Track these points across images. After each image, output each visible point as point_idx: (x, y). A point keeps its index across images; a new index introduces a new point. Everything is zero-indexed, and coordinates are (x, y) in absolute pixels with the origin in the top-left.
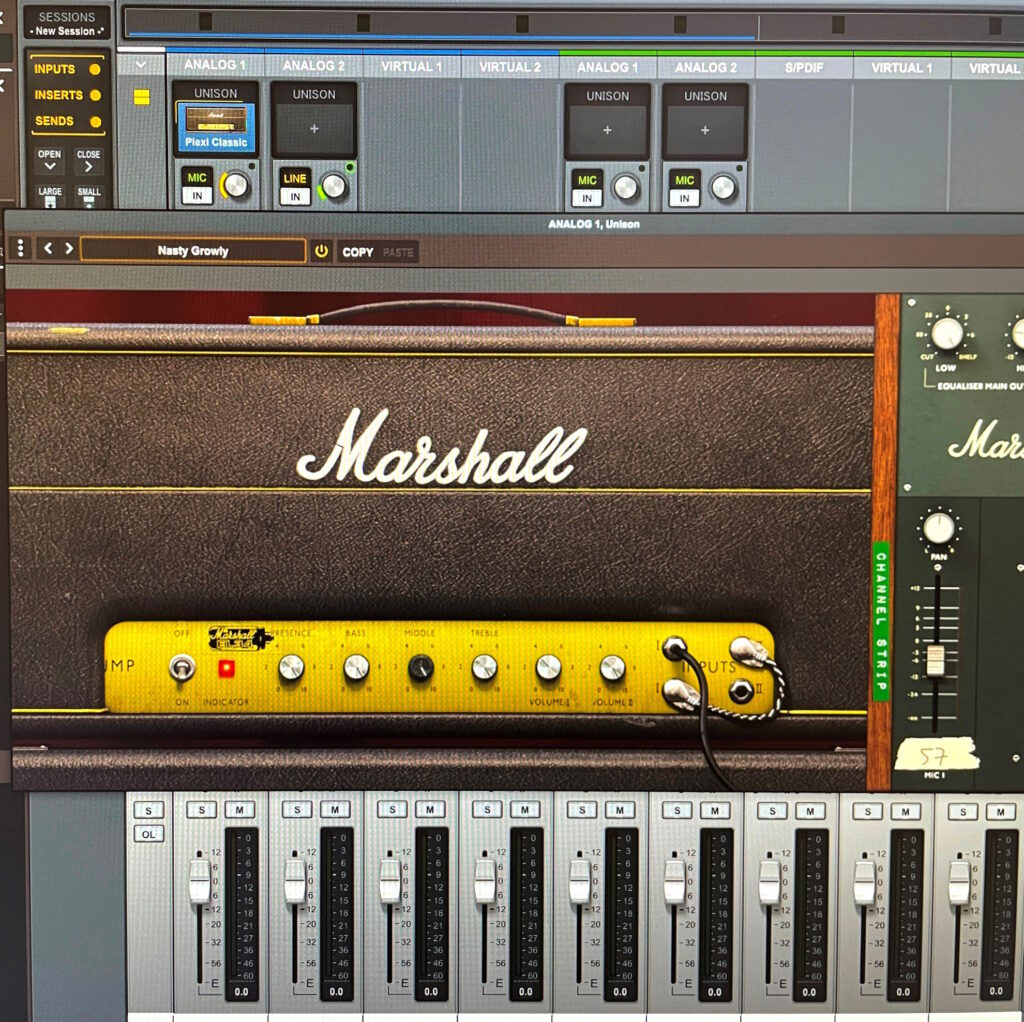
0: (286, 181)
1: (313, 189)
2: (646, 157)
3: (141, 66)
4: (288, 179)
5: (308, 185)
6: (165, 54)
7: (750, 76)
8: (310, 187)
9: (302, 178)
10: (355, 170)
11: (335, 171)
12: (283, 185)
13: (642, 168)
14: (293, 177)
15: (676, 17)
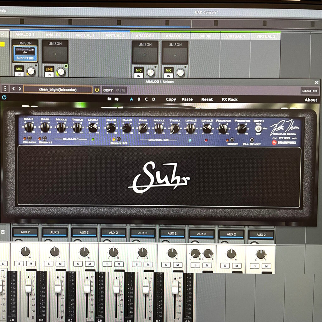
0: (46, 70)
1: (55, 73)
2: (157, 63)
3: (2, 35)
4: (47, 69)
5: (53, 71)
6: (10, 31)
7: (188, 39)
8: (54, 72)
9: (51, 69)
10: (67, 67)
11: (61, 67)
12: (45, 71)
13: (155, 67)
14: (49, 69)
15: (166, 21)
